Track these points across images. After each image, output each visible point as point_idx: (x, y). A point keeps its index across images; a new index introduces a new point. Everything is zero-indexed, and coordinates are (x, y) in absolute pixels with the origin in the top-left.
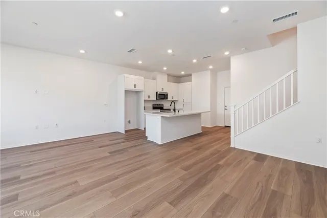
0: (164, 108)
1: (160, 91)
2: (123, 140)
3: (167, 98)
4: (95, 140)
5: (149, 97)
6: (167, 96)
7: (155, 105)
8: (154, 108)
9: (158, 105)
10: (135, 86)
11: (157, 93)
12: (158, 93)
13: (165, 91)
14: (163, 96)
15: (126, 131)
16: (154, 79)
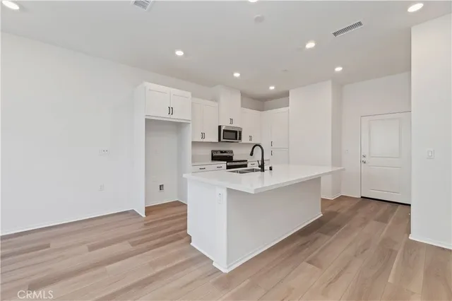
0: (234, 159)
1: (226, 125)
2: (125, 247)
3: (240, 139)
4: (54, 245)
5: (203, 135)
6: (240, 135)
7: (217, 152)
8: (214, 158)
9: (222, 152)
10: (171, 110)
11: (220, 127)
12: (223, 128)
13: (236, 125)
14: (232, 135)
15: (149, 210)
16: (215, 99)
